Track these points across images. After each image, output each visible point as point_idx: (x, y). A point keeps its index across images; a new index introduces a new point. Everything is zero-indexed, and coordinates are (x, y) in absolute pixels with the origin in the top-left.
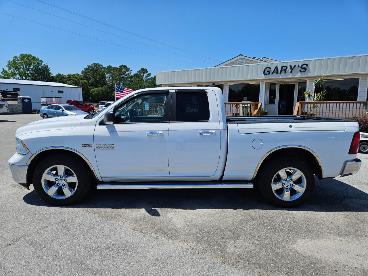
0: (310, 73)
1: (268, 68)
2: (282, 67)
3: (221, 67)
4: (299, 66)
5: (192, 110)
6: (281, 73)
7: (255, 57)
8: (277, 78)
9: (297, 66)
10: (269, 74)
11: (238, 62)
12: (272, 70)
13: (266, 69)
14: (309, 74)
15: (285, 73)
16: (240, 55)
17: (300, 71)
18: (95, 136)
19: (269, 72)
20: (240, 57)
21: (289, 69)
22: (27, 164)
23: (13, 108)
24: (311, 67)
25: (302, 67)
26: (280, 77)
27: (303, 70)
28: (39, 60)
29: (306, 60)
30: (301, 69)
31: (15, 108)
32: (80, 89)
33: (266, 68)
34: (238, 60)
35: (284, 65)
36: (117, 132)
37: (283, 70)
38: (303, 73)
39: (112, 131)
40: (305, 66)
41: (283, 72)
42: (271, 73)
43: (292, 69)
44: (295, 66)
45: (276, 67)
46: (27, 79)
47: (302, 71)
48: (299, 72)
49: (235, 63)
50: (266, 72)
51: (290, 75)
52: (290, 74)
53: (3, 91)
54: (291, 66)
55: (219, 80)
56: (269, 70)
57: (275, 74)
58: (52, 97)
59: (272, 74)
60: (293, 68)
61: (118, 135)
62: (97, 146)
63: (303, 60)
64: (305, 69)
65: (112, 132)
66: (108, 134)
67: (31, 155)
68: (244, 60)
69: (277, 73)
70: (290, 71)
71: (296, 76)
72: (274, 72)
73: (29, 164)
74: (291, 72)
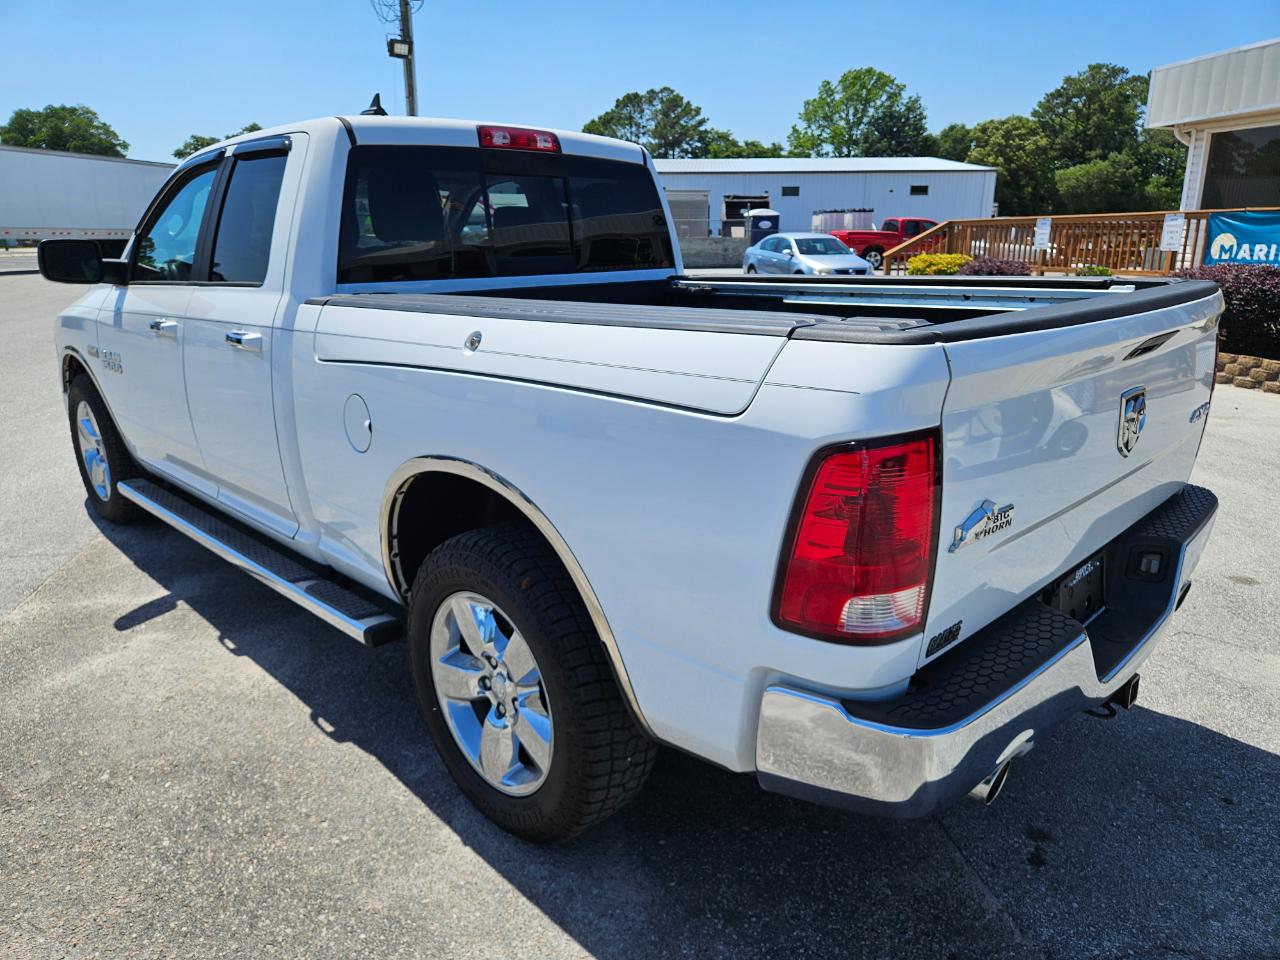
5: (1246, 247)
23: (726, 250)
28: (896, 82)
31: (733, 249)
32: (988, 174)
46: (852, 153)
53: (735, 197)
58: (843, 211)
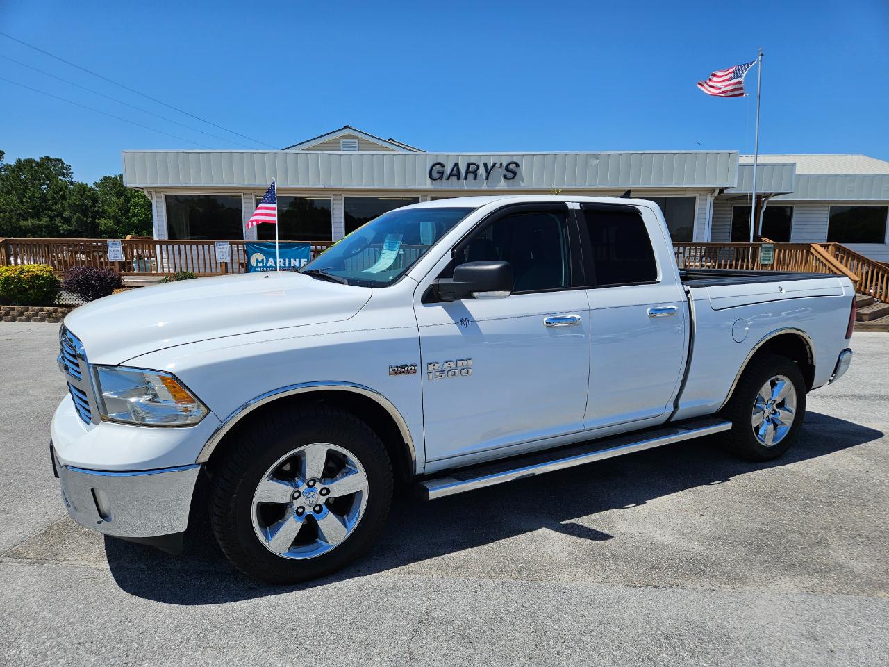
0: (523, 182)
1: (438, 166)
2: (469, 165)
3: (299, 152)
4: (501, 164)
6: (466, 178)
7: (393, 140)
8: (458, 188)
9: (498, 165)
10: (441, 178)
11: (341, 144)
12: (448, 170)
13: (434, 168)
14: (523, 185)
15: (475, 179)
16: (346, 127)
17: (505, 177)
18: (423, 337)
19: (441, 173)
20: (347, 132)
21: (482, 171)
22: (199, 461)
24: (524, 170)
25: (507, 169)
26: (465, 188)
27: (510, 175)
29: (513, 154)
30: (506, 173)
33: (435, 165)
34: (342, 141)
35: (472, 160)
36: (474, 321)
37: (471, 172)
38: (510, 181)
39: (465, 320)
40: (513, 166)
41: (471, 176)
42: (445, 176)
43: (488, 171)
44: (494, 165)
45: (456, 165)
47: (507, 176)
48: (503, 179)
49: (335, 145)
50: (435, 175)
51: (485, 184)
52: (485, 181)
54: (485, 165)
55: (321, 186)
56: (441, 169)
57: (454, 178)
59: (448, 179)
60: (491, 169)
61: (480, 330)
62: (431, 367)
63: (508, 153)
64: (515, 174)
65: (465, 323)
66: (454, 330)
67: (218, 424)
68: (357, 141)
69: (459, 178)
70: (484, 174)
71: (497, 188)
72: (451, 175)
73: (205, 457)
74: (487, 178)
